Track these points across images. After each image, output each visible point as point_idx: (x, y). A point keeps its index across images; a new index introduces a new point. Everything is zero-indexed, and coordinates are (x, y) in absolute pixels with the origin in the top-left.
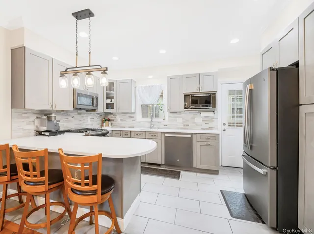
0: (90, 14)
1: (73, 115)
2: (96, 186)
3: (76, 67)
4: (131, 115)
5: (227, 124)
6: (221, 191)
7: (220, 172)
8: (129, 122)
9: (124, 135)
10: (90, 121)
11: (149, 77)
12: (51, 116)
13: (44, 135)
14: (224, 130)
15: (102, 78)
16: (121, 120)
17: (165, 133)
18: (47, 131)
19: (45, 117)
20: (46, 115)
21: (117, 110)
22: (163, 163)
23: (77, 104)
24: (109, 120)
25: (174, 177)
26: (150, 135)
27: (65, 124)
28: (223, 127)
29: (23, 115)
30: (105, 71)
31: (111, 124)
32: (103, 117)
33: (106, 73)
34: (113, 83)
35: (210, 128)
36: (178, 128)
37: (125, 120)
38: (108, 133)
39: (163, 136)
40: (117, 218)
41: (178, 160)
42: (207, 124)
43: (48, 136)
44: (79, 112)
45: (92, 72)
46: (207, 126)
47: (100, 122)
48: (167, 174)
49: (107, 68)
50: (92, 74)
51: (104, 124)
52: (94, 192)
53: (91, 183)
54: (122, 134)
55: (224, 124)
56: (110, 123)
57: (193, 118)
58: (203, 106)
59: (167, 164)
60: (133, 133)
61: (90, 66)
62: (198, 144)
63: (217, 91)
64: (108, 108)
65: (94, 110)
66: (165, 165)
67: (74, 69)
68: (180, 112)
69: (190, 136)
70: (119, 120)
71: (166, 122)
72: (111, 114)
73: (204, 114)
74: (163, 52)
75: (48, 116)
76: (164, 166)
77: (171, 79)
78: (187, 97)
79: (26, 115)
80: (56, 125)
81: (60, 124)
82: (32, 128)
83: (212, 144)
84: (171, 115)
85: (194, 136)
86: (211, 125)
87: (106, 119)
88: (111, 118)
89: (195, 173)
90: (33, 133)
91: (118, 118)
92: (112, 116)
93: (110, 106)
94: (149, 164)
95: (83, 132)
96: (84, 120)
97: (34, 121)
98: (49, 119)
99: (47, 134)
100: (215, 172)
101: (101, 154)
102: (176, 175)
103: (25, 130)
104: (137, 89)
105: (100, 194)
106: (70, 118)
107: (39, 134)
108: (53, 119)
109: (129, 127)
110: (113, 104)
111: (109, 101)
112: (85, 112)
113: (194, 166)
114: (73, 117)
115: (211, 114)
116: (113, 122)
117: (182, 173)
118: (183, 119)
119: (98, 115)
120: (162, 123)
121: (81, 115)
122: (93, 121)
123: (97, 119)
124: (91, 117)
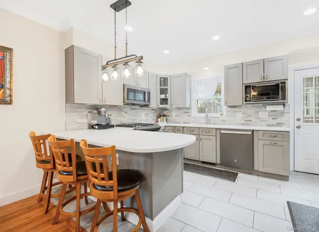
0: (126, 3)
1: (126, 111)
2: (112, 182)
3: (115, 60)
4: (186, 110)
5: (302, 120)
6: (288, 202)
7: (290, 178)
8: (184, 117)
9: (176, 130)
10: (145, 117)
11: (205, 69)
12: (100, 110)
13: (95, 128)
14: (298, 127)
15: (137, 68)
16: (176, 115)
17: (220, 129)
18: (97, 125)
19: (95, 111)
20: (97, 109)
21: (171, 105)
22: (219, 162)
23: (128, 99)
24: (165, 115)
25: (229, 179)
26: (204, 131)
27: (118, 119)
28: (297, 123)
29: (77, 110)
30: (140, 61)
31: (166, 120)
32: (158, 112)
33: (142, 62)
34: (167, 78)
35: (279, 124)
36: (238, 124)
37: (180, 116)
38: (160, 128)
39: (218, 132)
40: (146, 218)
41: (236, 161)
42: (274, 120)
43: (98, 129)
44: (133, 107)
45: (128, 63)
46: (275, 122)
47: (155, 118)
48: (221, 175)
49: (142, 57)
50: (129, 65)
51: (159, 120)
52: (111, 189)
53: (107, 178)
54: (175, 130)
55: (299, 120)
56: (165, 118)
57: (257, 113)
58: (267, 98)
59: (222, 164)
60: (185, 129)
61: (127, 57)
62: (261, 143)
63: (287, 79)
64: (162, 103)
65: (146, 106)
66: (220, 164)
67: (113, 62)
68: (240, 106)
69: (250, 133)
70: (174, 116)
71: (225, 117)
72: (166, 109)
73: (270, 108)
74: (216, 38)
75: (99, 110)
76: (220, 166)
77: (228, 69)
78: (248, 89)
79: (79, 110)
80: (107, 120)
81: (112, 118)
82: (85, 121)
83: (279, 143)
84: (230, 109)
85: (255, 134)
86: (279, 120)
87: (162, 114)
88: (166, 114)
89: (257, 177)
90: (87, 126)
91: (174, 114)
92: (167, 111)
93: (164, 101)
94: (203, 162)
95: (132, 127)
96: (138, 115)
97: (87, 115)
98: (99, 113)
99: (97, 127)
100: (284, 178)
101: (115, 146)
102: (232, 177)
103: (79, 123)
104: (192, 82)
105: (117, 190)
106: (123, 113)
107: (92, 127)
108: (103, 113)
109: (184, 123)
110: (167, 99)
111: (163, 96)
112: (139, 107)
113: (256, 168)
114: (126, 112)
115: (280, 108)
116: (168, 118)
117: (240, 175)
118: (243, 113)
119: (154, 111)
120: (219, 118)
121: (135, 111)
122: (148, 116)
123: (151, 114)
124: (145, 112)
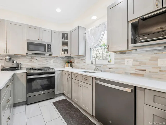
1: (37, 58)
4: (83, 58)
8: (82, 64)
10: (54, 63)
17: (96, 79)
21: (71, 54)
22: (94, 114)
23: (28, 50)
26: (83, 78)
39: (94, 81)
47: (63, 64)
54: (67, 74)
60: (72, 74)
70: (76, 63)
71: (113, 65)
72: (71, 57)
77: (110, 9)
88: (72, 61)
91: (76, 61)
96: (47, 62)
116: (73, 64)
118: (134, 60)
119: (63, 59)
120: (107, 66)
121: (45, 59)
122: (57, 63)
123: (60, 61)
124: (54, 60)
